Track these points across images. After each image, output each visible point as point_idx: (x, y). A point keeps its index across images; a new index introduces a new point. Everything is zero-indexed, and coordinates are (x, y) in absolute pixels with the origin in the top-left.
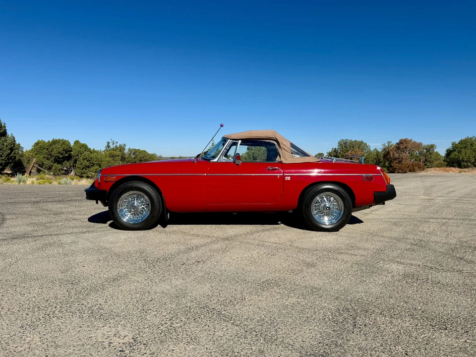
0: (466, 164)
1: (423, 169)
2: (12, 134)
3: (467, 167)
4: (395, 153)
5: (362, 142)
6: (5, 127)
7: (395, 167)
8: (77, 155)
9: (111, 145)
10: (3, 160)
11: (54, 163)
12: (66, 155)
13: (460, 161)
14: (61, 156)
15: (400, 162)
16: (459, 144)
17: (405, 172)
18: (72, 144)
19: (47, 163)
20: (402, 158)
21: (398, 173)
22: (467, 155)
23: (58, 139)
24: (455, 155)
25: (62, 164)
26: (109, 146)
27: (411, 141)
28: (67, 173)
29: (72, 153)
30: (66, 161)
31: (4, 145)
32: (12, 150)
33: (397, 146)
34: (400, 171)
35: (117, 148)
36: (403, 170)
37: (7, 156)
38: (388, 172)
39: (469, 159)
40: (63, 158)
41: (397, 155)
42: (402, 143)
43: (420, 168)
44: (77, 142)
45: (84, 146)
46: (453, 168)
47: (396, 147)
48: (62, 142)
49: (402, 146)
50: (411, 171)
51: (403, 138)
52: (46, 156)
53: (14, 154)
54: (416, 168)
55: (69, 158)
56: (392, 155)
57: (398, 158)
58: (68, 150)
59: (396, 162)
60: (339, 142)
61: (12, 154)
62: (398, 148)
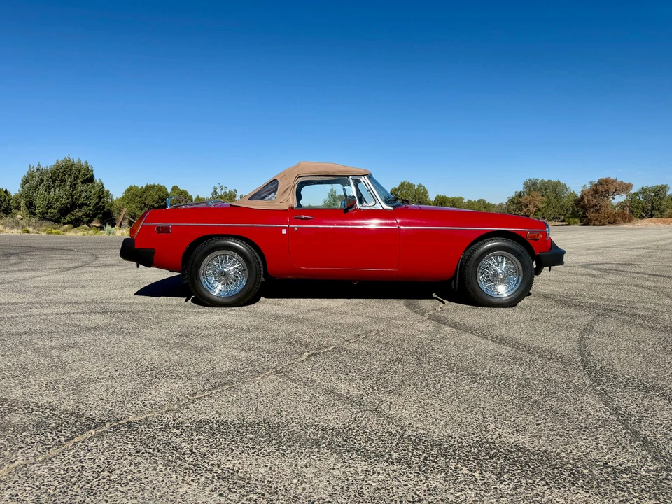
1: (630, 221)
2: (100, 180)
4: (591, 198)
5: (559, 182)
6: (92, 171)
7: (590, 217)
9: (218, 191)
10: (90, 210)
12: (162, 204)
14: (156, 205)
15: (597, 211)
17: (603, 225)
18: (169, 190)
21: (594, 225)
23: (152, 184)
26: (216, 193)
27: (616, 180)
31: (90, 192)
32: (100, 198)
33: (595, 187)
34: (597, 223)
35: (226, 195)
36: (600, 222)
37: (95, 205)
38: (580, 224)
41: (594, 202)
42: (601, 185)
43: (626, 218)
44: (175, 188)
45: (184, 193)
47: (594, 190)
48: (157, 188)
49: (600, 189)
50: (612, 224)
51: (604, 177)
52: (139, 205)
53: (103, 203)
54: (619, 218)
56: (586, 201)
57: (596, 206)
58: (164, 197)
59: (592, 210)
60: (526, 184)
61: (101, 204)
62: (596, 191)
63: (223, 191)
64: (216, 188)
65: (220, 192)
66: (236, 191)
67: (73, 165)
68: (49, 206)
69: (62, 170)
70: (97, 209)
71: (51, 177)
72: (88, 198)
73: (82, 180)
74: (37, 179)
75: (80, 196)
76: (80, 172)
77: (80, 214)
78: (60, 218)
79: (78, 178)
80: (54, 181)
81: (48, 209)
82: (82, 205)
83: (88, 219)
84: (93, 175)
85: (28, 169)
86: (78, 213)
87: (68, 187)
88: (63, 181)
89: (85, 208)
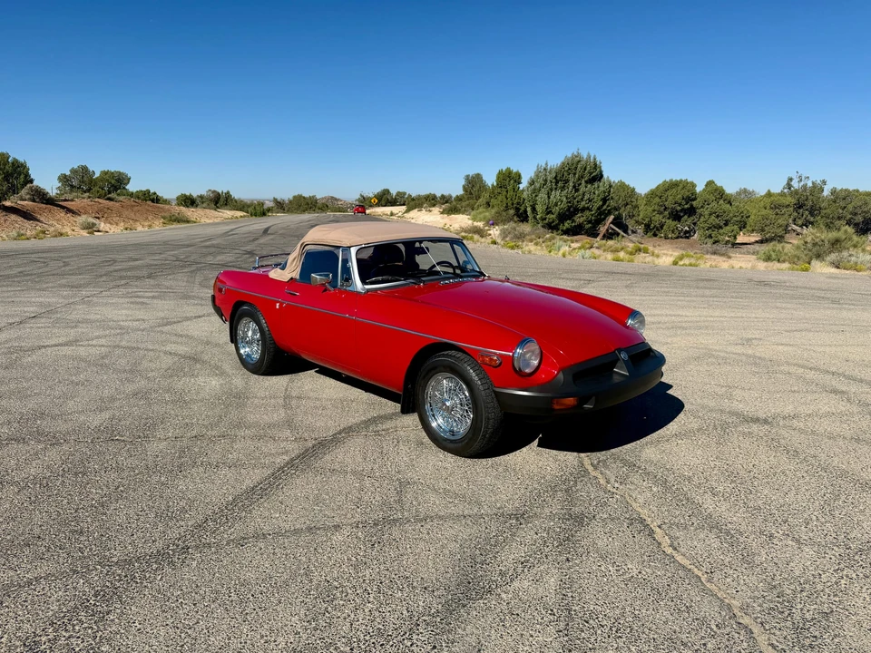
6: (600, 167)
8: (702, 207)
10: (592, 215)
11: (669, 218)
12: (686, 206)
14: (678, 208)
18: (699, 189)
19: (657, 218)
23: (678, 179)
25: (679, 221)
26: (790, 186)
28: (687, 235)
29: (694, 203)
30: (686, 217)
31: (594, 193)
32: (604, 200)
35: (806, 189)
37: (599, 209)
40: (681, 210)
44: (710, 183)
48: (681, 186)
53: (608, 206)
55: (691, 211)
58: (691, 198)
61: (605, 207)
63: (802, 184)
64: (791, 179)
65: (795, 185)
66: (824, 182)
67: (579, 161)
68: (549, 212)
69: (566, 169)
70: (600, 214)
71: (555, 178)
72: (590, 201)
73: (586, 179)
74: (541, 181)
75: (582, 199)
76: (585, 169)
77: (582, 220)
78: (559, 224)
79: (582, 177)
80: (557, 183)
81: (547, 214)
82: (583, 210)
83: (590, 225)
84: (601, 172)
85: (535, 169)
86: (579, 219)
87: (571, 188)
88: (567, 181)
89: (587, 213)
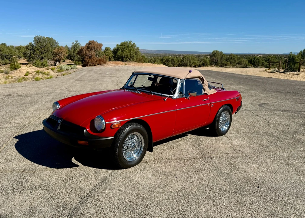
0: (126, 59)
1: (106, 63)
3: (126, 61)
4: (86, 51)
5: (52, 38)
7: (88, 61)
13: (123, 57)
15: (90, 58)
16: (121, 45)
17: (95, 65)
20: (92, 55)
21: (90, 65)
22: (127, 53)
24: (120, 53)
27: (96, 42)
33: (87, 45)
34: (91, 64)
36: (93, 64)
38: (82, 64)
39: (128, 56)
41: (88, 52)
42: (91, 44)
43: (104, 62)
46: (119, 62)
47: (87, 47)
49: (91, 46)
50: (98, 65)
51: (91, 40)
54: (102, 62)
56: (84, 52)
57: (89, 55)
59: (87, 57)
60: (35, 38)
62: (88, 47)
